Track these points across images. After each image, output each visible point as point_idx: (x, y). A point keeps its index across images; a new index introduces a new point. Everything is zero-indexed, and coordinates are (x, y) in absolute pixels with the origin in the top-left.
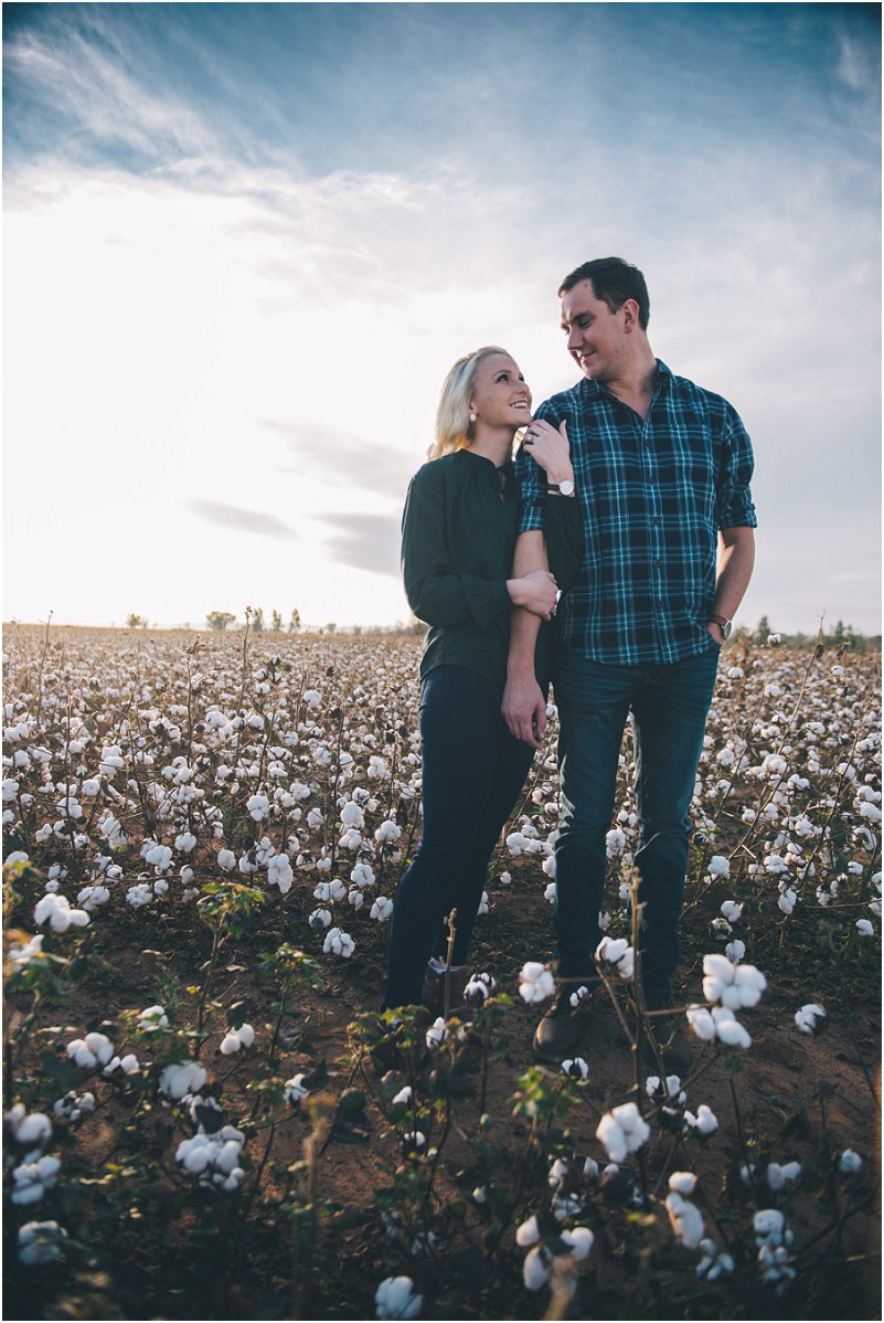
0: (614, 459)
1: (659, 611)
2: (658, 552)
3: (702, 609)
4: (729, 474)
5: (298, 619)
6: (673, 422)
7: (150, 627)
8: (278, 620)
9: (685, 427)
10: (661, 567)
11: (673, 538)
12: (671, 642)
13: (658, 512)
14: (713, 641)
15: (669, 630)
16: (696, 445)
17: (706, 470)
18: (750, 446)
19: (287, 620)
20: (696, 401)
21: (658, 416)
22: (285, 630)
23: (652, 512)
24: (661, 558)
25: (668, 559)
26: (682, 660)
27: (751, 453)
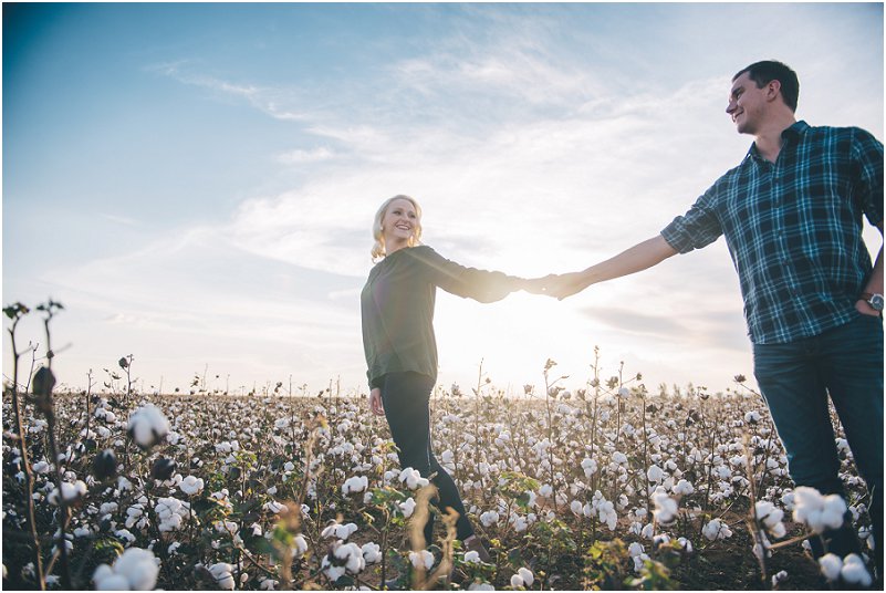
1: (796, 298)
2: (784, 255)
6: (801, 160)
9: (808, 160)
10: (789, 264)
12: (811, 319)
13: (781, 226)
15: (807, 310)
23: (777, 227)
25: (792, 258)
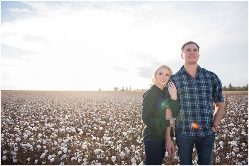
0: (186, 89)
1: (199, 124)
2: (198, 111)
3: (210, 124)
4: (216, 91)
5: (131, 88)
6: (201, 79)
8: (127, 89)
9: (204, 80)
10: (199, 114)
11: (202, 107)
12: (202, 132)
13: (198, 101)
14: (213, 132)
15: (201, 129)
16: (207, 85)
17: (210, 91)
18: (221, 84)
20: (207, 74)
21: (198, 78)
23: (196, 101)
24: (199, 112)
25: (201, 112)
26: (205, 136)
27: (221, 85)
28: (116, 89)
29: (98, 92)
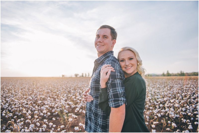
7: (66, 77)
8: (86, 75)
19: (87, 75)
22: (87, 76)
28: (76, 75)
29: (61, 78)
